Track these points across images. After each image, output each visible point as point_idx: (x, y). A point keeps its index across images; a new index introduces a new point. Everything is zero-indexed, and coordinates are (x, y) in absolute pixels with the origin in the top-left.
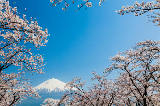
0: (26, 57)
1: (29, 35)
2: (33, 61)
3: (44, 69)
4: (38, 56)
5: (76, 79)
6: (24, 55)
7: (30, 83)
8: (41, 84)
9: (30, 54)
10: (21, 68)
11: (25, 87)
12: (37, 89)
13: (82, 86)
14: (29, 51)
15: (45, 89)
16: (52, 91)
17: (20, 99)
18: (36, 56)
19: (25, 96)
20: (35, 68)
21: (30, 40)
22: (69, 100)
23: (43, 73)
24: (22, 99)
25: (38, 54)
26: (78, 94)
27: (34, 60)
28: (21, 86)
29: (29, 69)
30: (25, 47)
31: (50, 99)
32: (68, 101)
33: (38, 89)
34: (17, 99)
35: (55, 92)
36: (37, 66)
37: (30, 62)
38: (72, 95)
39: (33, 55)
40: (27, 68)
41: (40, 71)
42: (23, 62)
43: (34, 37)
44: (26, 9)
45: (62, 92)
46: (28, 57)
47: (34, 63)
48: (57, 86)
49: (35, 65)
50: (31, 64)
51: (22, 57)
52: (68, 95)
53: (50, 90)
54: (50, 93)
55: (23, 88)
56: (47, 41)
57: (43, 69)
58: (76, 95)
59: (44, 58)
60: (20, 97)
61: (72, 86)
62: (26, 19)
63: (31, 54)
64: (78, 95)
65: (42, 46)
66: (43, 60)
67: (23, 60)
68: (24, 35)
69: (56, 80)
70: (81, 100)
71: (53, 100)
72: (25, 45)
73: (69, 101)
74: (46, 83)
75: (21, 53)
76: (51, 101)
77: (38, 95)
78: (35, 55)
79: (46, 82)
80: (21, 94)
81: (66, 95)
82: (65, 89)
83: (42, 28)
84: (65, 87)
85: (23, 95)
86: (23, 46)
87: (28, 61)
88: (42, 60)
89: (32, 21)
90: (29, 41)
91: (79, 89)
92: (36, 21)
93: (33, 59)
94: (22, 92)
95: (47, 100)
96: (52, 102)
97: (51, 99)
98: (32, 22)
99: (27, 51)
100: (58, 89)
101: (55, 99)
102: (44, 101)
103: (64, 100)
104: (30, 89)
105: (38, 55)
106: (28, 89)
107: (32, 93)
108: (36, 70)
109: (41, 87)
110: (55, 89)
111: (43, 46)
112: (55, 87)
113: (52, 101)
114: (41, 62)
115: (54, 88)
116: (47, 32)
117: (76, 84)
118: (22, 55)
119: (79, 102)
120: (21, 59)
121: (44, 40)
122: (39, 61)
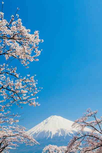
0: (10, 81)
1: (12, 46)
2: (21, 87)
3: (38, 97)
4: (28, 79)
5: (90, 114)
6: (6, 79)
7: (18, 121)
8: (38, 125)
9: (15, 76)
10: (4, 99)
11: (13, 129)
12: (32, 132)
13: (99, 123)
14: (14, 72)
15: (44, 132)
16: (54, 134)
17: (8, 147)
18: (25, 78)
19: (14, 142)
20: (25, 98)
21: (14, 54)
22: (81, 147)
23: (37, 105)
24: (11, 148)
25: (28, 75)
26: (94, 137)
27: (23, 85)
28: (8, 127)
29: (15, 99)
30: (8, 65)
31: (51, 146)
32: (79, 148)
33: (34, 133)
34: (4, 148)
35: (59, 135)
36: (27, 94)
37: (17, 89)
38: (86, 139)
39: (21, 78)
40: (12, 98)
41: (33, 102)
42: (7, 89)
43: (19, 48)
44: (3, 3)
45: (70, 135)
46: (12, 81)
47: (22, 90)
48: (62, 127)
49: (24, 94)
50: (18, 91)
51: (4, 81)
52: (78, 139)
53: (51, 133)
54: (52, 137)
55: (10, 131)
56: (39, 52)
57: (36, 98)
58: (91, 137)
59: (37, 81)
60: (7, 145)
61: (83, 124)
62: (4, 18)
63: (18, 76)
64: (95, 139)
65: (32, 61)
66: (36, 85)
67: (5, 86)
68: (4, 47)
69: (60, 118)
70: (99, 145)
71: (56, 147)
72: (7, 62)
73: (81, 149)
74: (44, 123)
75: (2, 75)
76: (54, 149)
77: (34, 140)
78: (23, 78)
79: (45, 121)
80: (8, 139)
81: (75, 139)
82: (73, 131)
83: (29, 30)
84: (73, 126)
85: (11, 141)
86: (4, 64)
87: (14, 87)
88: (34, 85)
89: (14, 21)
90: (13, 56)
91: (95, 129)
92: (20, 20)
93: (21, 84)
94: (10, 136)
95: (47, 148)
96: (55, 151)
97: (53, 146)
98: (14, 23)
99: (11, 72)
100: (63, 131)
101: (58, 146)
102: (43, 150)
103: (74, 147)
104: (21, 132)
105: (27, 77)
106: (18, 132)
107: (25, 137)
108: (27, 100)
109: (38, 129)
110: (59, 131)
111: (34, 61)
112: (59, 128)
113: (56, 149)
114: (34, 88)
115: (57, 131)
116: (38, 36)
117: (90, 122)
118: (3, 79)
119: (97, 149)
120: (2, 85)
121: (35, 50)
122: (29, 86)
